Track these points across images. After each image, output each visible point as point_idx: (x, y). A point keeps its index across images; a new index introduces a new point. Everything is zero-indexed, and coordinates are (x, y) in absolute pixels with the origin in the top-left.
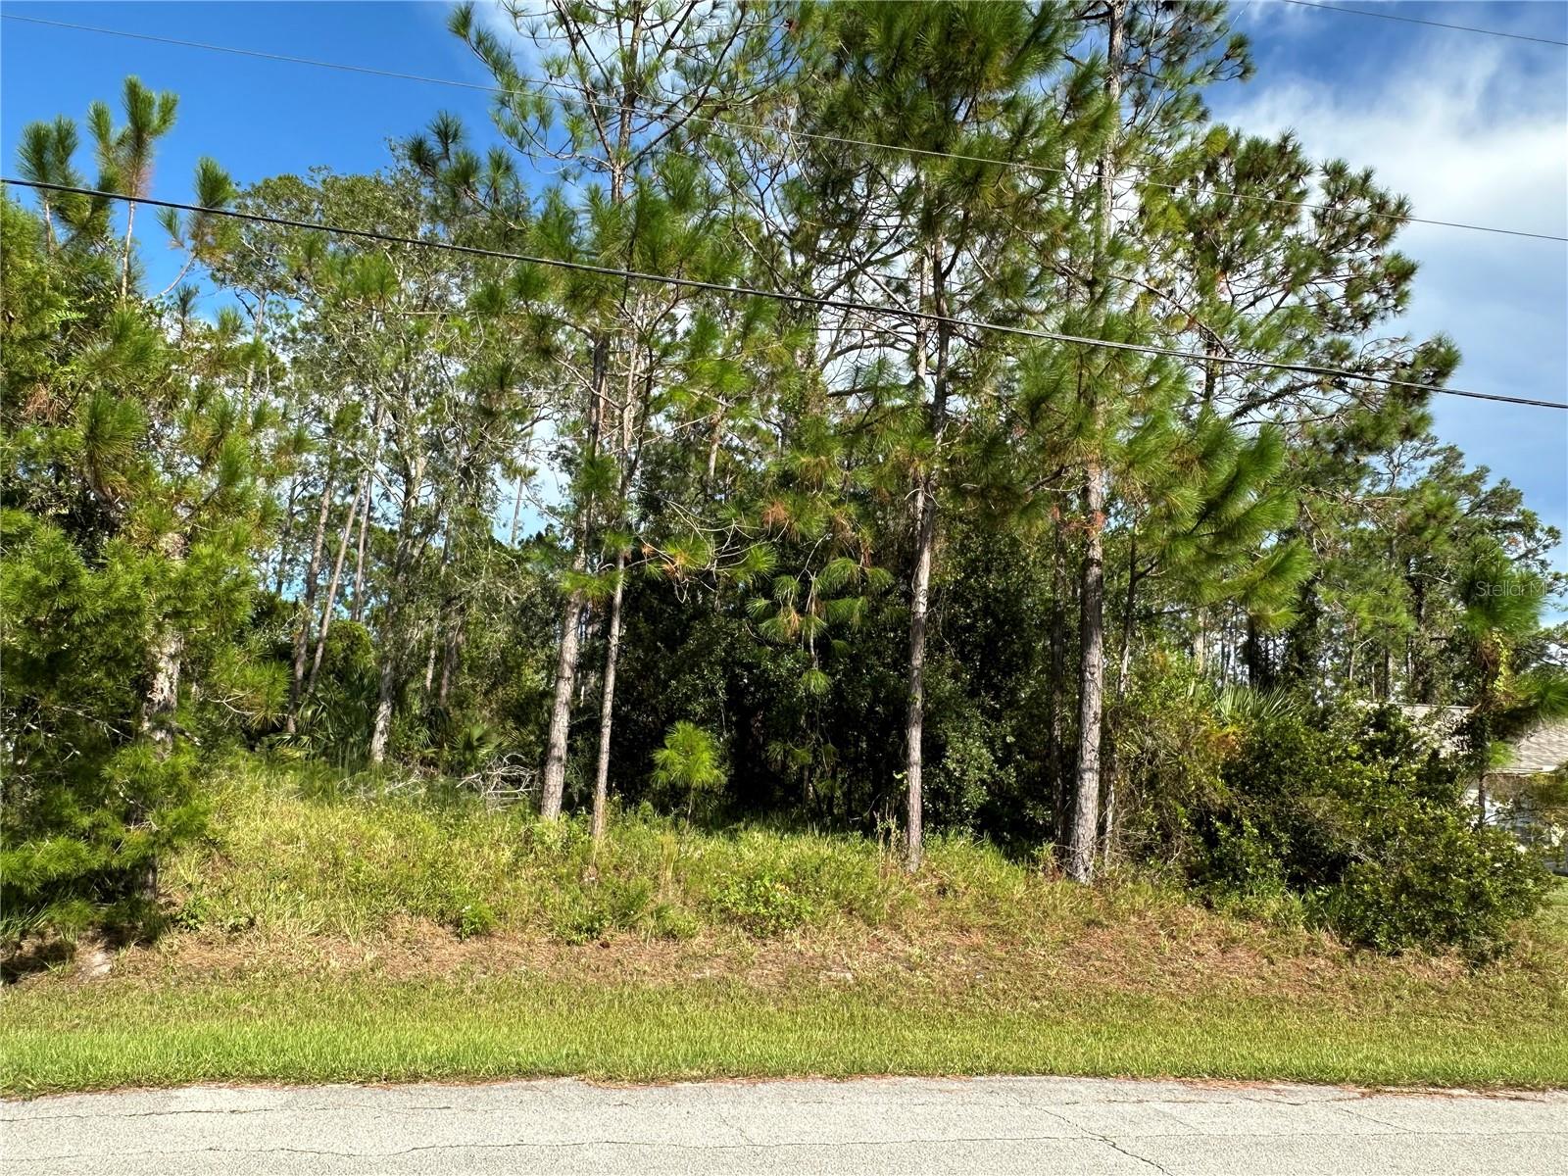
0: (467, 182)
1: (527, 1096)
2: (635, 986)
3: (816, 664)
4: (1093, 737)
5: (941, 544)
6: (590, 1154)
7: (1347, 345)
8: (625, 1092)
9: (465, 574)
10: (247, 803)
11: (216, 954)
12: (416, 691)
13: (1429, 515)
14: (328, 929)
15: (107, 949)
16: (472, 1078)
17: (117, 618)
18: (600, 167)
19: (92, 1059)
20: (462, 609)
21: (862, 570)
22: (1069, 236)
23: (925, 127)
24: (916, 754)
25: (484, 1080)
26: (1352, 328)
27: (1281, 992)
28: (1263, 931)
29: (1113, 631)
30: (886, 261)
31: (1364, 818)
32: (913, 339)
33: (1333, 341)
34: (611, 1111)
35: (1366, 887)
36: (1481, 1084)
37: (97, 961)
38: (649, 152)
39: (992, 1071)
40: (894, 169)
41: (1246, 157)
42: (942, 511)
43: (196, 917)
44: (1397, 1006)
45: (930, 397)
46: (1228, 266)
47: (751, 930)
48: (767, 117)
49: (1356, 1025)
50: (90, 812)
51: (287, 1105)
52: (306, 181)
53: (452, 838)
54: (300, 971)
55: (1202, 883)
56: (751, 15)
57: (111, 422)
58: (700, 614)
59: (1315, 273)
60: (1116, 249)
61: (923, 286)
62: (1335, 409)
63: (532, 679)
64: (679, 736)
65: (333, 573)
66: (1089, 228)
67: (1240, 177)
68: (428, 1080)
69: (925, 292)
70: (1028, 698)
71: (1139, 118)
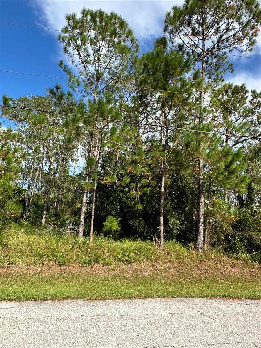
0: (62, 98)
1: (72, 304)
2: (99, 277)
3: (139, 202)
4: (202, 218)
5: (167, 176)
6: (84, 318)
7: (258, 130)
8: (94, 303)
9: (63, 183)
10: (13, 235)
11: (5, 270)
12: (52, 208)
14: (29, 264)
16: (59, 299)
18: (91, 94)
20: (62, 190)
21: (149, 182)
22: (194, 108)
23: (162, 84)
24: (162, 223)
25: (62, 300)
26: (259, 126)
27: (245, 277)
28: (241, 263)
29: (206, 195)
30: (154, 113)
32: (161, 130)
33: (254, 129)
34: (91, 307)
38: (102, 91)
39: (178, 297)
40: (157, 93)
41: (234, 89)
42: (167, 168)
45: (164, 143)
46: (230, 113)
47: (125, 263)
48: (128, 82)
51: (17, 307)
52: (28, 97)
53: (59, 242)
54: (23, 274)
55: (227, 251)
56: (124, 61)
58: (114, 192)
59: (250, 114)
60: (205, 110)
61: (163, 119)
62: (255, 144)
63: (78, 206)
64: (109, 219)
65: (34, 182)
66: (199, 106)
67: (233, 93)
68: (49, 300)
69: (163, 120)
70: (188, 210)
71: (209, 81)
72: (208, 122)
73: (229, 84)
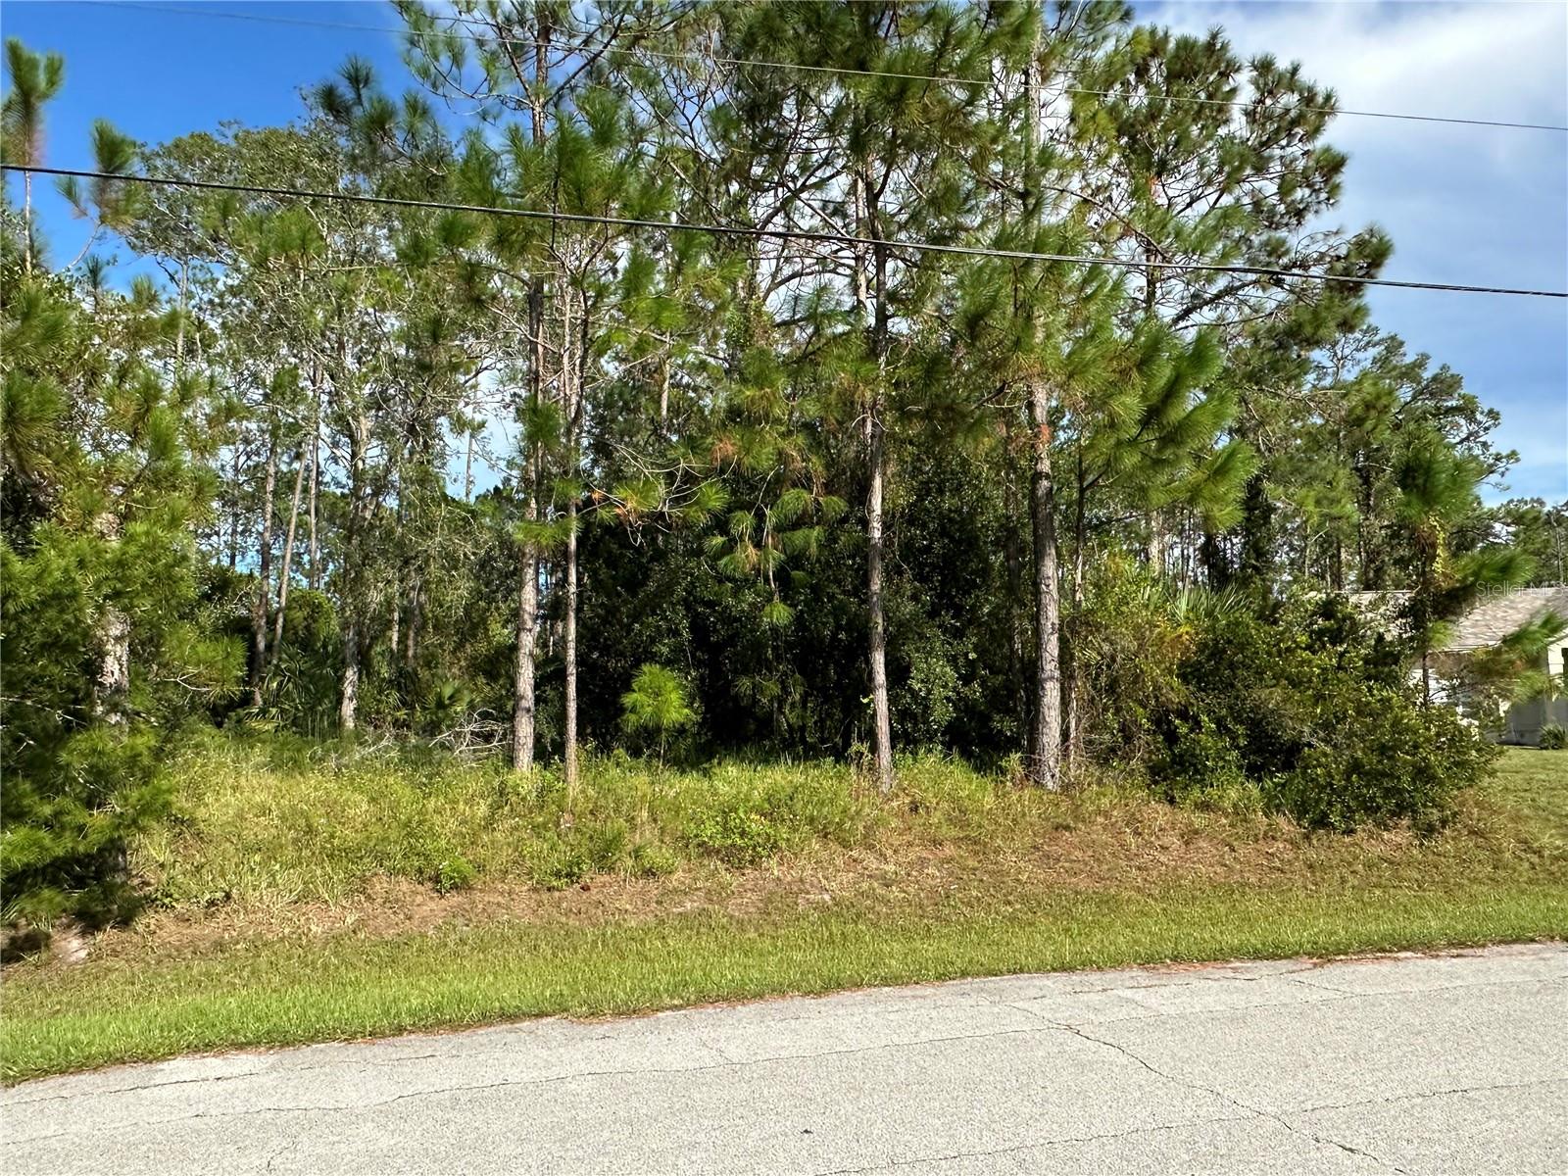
0: (383, 129)
1: (511, 1037)
2: (618, 925)
3: (776, 596)
4: (1052, 647)
5: (892, 468)
6: (573, 1086)
7: (1283, 242)
8: (606, 1027)
9: (421, 532)
10: (214, 780)
11: (195, 930)
12: (382, 654)
13: (1368, 406)
14: (306, 896)
15: (83, 934)
16: (456, 1026)
17: (54, 603)
18: (519, 105)
19: (75, 1043)
20: (420, 569)
21: (816, 500)
22: (999, 148)
23: (848, 43)
24: (880, 677)
25: (468, 1026)
26: (1287, 225)
27: (1242, 877)
28: (1224, 821)
29: (1065, 541)
30: (821, 184)
31: (1316, 704)
32: (852, 263)
33: (1269, 239)
34: (594, 1045)
35: (1319, 771)
36: (1426, 946)
37: (73, 947)
38: (568, 86)
39: (964, 974)
40: (825, 89)
41: (1176, 56)
42: (892, 436)
43: (171, 896)
44: (1352, 881)
45: (871, 321)
46: (1163, 169)
47: (729, 861)
48: (690, 42)
49: (1314, 902)
50: (49, 800)
51: (272, 1068)
52: (216, 137)
53: (427, 796)
54: (282, 940)
55: (1164, 780)
57: (29, 403)
58: (660, 556)
59: (1248, 171)
60: (1046, 158)
61: (858, 209)
62: (1273, 304)
63: (500, 633)
64: (645, 679)
65: (286, 541)
66: (1019, 138)
67: (1171, 77)
68: (411, 1032)
69: (861, 215)
70: (989, 614)
71: (1061, 19)
72: (1064, 213)
73: (1153, 32)
